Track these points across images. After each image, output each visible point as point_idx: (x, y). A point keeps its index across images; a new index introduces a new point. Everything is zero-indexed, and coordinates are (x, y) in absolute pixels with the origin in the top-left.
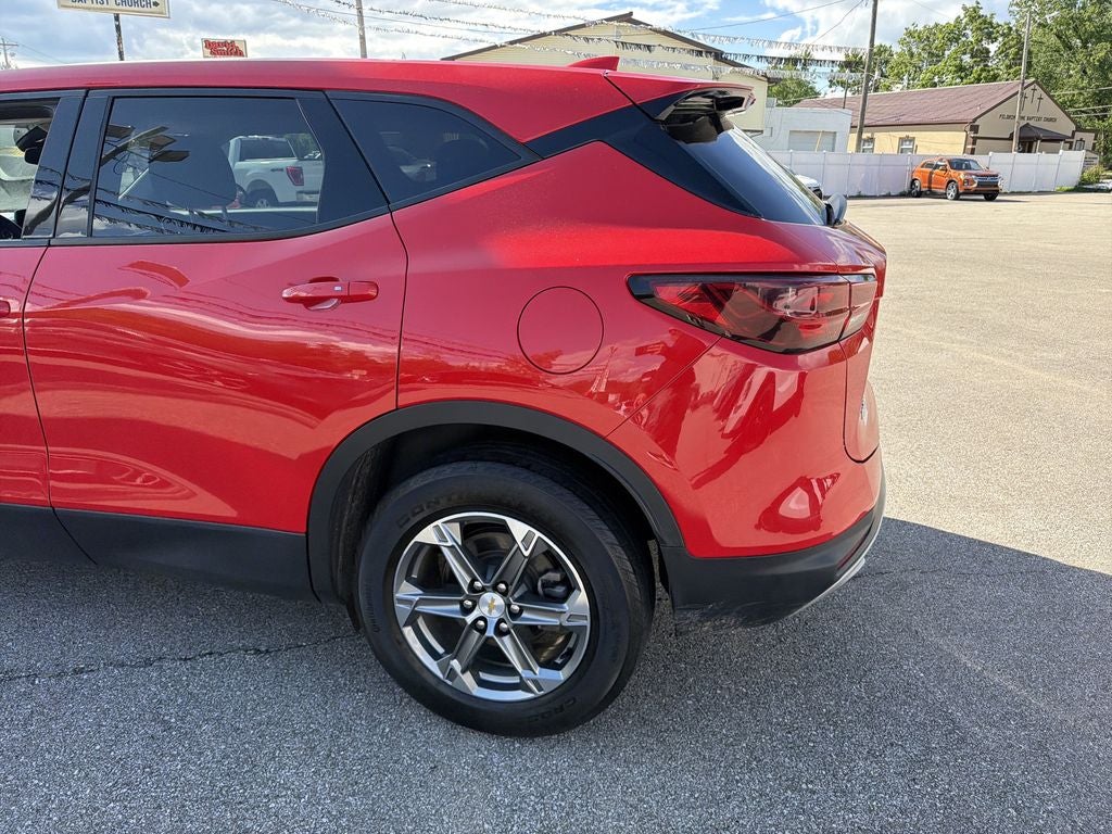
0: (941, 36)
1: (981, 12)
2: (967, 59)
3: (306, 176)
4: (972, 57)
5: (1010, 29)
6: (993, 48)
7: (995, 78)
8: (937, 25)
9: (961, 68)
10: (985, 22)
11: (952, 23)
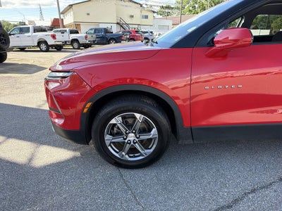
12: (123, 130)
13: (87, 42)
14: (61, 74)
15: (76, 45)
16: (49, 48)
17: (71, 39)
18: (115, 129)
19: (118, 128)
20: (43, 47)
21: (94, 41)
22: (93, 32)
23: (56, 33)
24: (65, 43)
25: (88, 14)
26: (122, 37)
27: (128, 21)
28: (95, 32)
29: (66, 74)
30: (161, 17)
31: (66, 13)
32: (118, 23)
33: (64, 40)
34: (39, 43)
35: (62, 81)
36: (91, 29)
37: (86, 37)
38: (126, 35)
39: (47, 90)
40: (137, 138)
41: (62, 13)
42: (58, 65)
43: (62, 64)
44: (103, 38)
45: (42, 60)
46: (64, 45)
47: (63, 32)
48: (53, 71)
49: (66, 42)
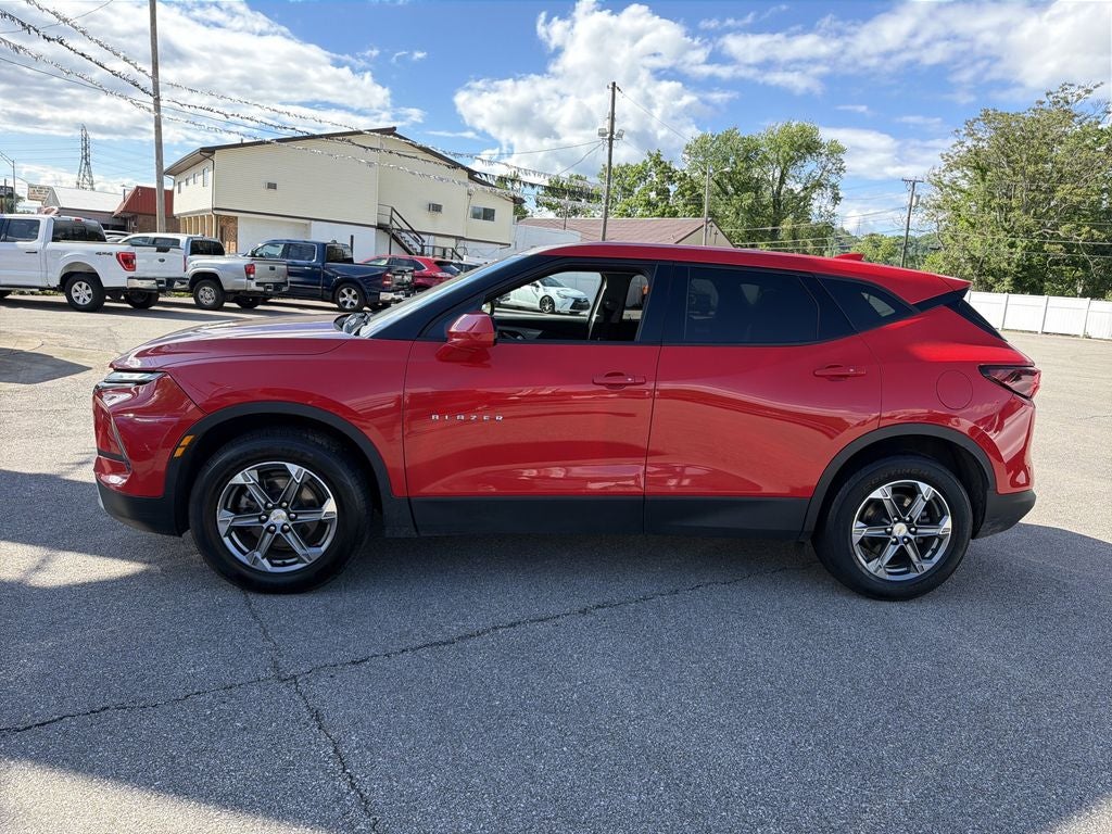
0: (632, 175)
1: (662, 159)
2: (653, 195)
3: (137, 262)
4: (658, 194)
5: (685, 175)
6: (673, 188)
7: (675, 214)
8: (627, 165)
9: (649, 203)
10: (665, 167)
11: (640, 164)
12: (260, 499)
13: (253, 286)
14: (137, 377)
15: (208, 295)
16: (102, 299)
17: (191, 271)
18: (244, 500)
19: (251, 498)
20: (82, 293)
21: (277, 286)
22: (278, 251)
23: (136, 250)
24: (168, 285)
25: (272, 186)
26: (382, 277)
27: (422, 222)
28: (285, 254)
29: (146, 377)
30: (551, 215)
31: (189, 173)
32: (380, 227)
33: (164, 274)
34: (68, 280)
35: (137, 390)
36: (274, 244)
37: (249, 270)
38: (402, 272)
39: (98, 411)
40: (291, 519)
41: (170, 172)
42: (132, 357)
43: (141, 355)
44: (312, 276)
45: (74, 341)
46: (162, 291)
47: (163, 247)
48: (117, 370)
49: (170, 281)
